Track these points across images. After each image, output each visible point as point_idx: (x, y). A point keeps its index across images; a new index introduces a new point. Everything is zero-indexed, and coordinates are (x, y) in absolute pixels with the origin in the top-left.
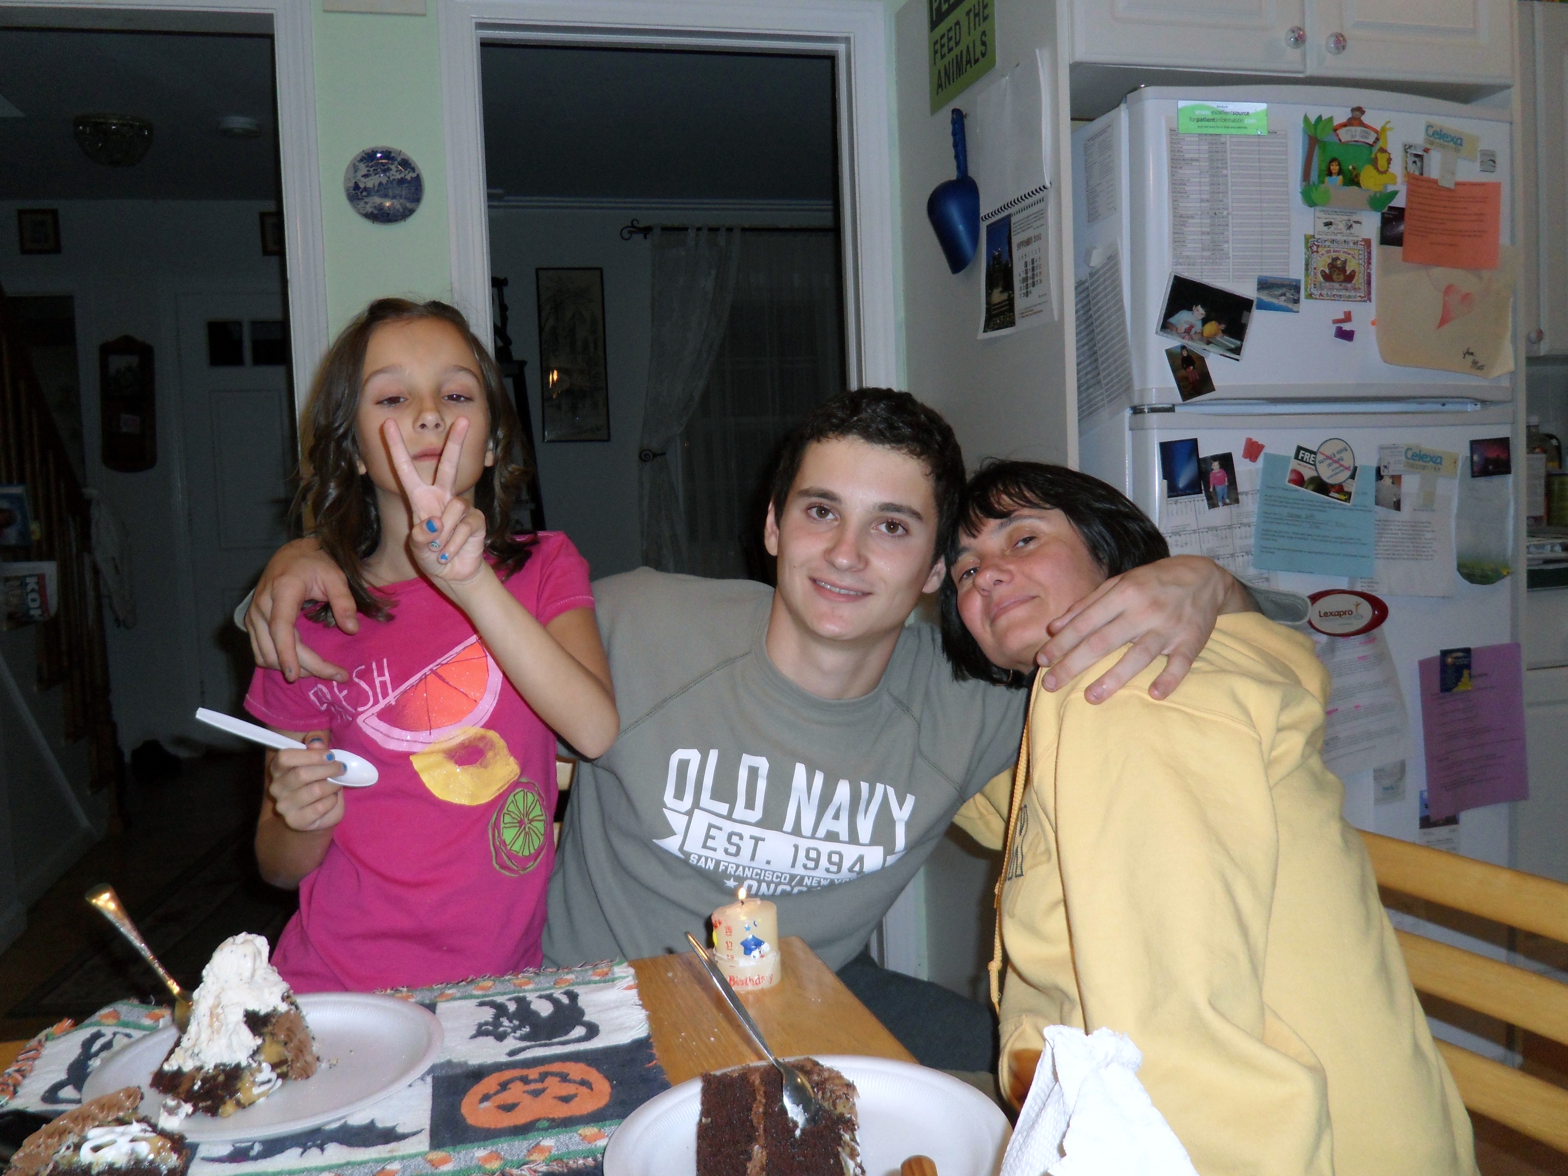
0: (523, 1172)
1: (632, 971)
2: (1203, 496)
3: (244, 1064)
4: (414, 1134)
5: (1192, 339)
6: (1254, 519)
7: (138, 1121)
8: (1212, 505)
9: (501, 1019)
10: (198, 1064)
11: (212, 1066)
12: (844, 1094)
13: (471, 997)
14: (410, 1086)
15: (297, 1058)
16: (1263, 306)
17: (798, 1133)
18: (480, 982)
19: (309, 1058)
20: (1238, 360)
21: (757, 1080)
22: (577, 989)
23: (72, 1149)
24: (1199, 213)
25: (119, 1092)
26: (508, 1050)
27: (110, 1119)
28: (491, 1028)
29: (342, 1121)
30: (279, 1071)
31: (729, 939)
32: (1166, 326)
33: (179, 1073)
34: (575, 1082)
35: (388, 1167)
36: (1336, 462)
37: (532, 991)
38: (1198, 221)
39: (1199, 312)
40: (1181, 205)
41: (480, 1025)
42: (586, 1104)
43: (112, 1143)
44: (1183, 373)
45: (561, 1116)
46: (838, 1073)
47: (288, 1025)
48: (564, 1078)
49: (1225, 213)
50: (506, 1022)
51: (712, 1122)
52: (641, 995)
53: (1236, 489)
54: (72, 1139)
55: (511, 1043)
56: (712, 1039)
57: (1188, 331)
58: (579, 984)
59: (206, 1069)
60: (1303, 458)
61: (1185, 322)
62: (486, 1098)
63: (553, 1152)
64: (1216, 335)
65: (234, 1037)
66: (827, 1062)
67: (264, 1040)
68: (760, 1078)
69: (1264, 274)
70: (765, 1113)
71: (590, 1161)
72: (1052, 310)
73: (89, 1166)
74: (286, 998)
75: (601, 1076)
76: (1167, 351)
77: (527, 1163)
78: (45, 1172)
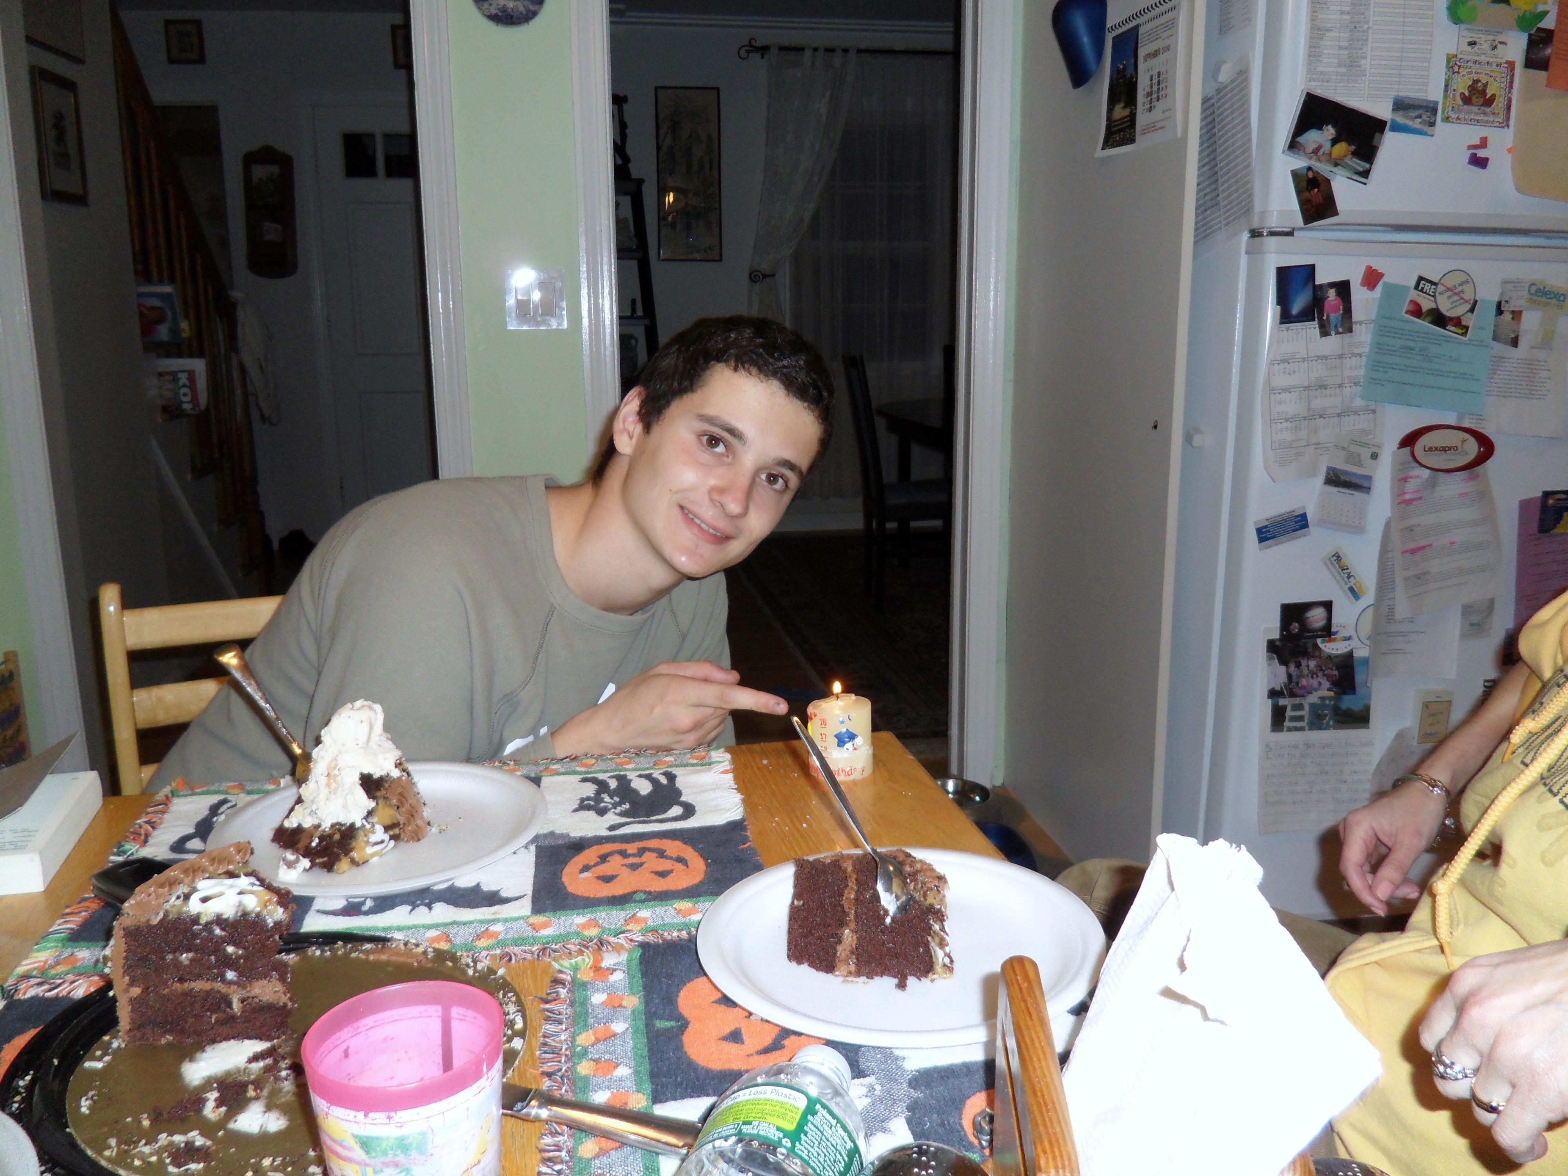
0: (620, 941)
1: (728, 756)
2: (1315, 324)
3: (358, 824)
4: (516, 899)
5: (1319, 160)
6: (1366, 350)
7: (246, 875)
8: (1325, 332)
9: (603, 795)
10: (316, 822)
11: (329, 825)
12: (935, 886)
13: (575, 773)
14: (514, 853)
15: (408, 822)
16: (1397, 128)
17: (888, 920)
19: (420, 822)
20: (1365, 184)
21: (849, 867)
22: (675, 771)
23: (182, 899)
24: (1338, 26)
25: (230, 846)
26: (608, 825)
27: (220, 872)
28: (592, 803)
29: (450, 883)
30: (391, 833)
31: (823, 731)
32: (1293, 146)
33: (299, 830)
34: (671, 858)
35: (491, 929)
36: (1456, 294)
37: (634, 770)
38: (1337, 35)
39: (1330, 131)
40: (1320, 16)
41: (583, 800)
42: (681, 880)
43: (221, 894)
44: (1306, 195)
45: (657, 890)
46: (930, 865)
47: (400, 790)
48: (661, 854)
49: (1366, 27)
50: (607, 799)
51: (803, 905)
52: (737, 779)
53: (1351, 317)
54: (183, 889)
55: (612, 818)
56: (805, 825)
57: (1316, 151)
58: (677, 766)
59: (323, 827)
60: (1423, 288)
61: (1314, 142)
62: (586, 868)
63: (649, 923)
64: (1345, 156)
65: (349, 797)
66: (919, 854)
67: (377, 804)
68: (854, 866)
69: (1401, 94)
70: (856, 900)
71: (684, 934)
72: (1176, 125)
73: (198, 916)
74: (398, 765)
75: (696, 854)
76: (1292, 171)
77: (623, 932)
78: (155, 921)
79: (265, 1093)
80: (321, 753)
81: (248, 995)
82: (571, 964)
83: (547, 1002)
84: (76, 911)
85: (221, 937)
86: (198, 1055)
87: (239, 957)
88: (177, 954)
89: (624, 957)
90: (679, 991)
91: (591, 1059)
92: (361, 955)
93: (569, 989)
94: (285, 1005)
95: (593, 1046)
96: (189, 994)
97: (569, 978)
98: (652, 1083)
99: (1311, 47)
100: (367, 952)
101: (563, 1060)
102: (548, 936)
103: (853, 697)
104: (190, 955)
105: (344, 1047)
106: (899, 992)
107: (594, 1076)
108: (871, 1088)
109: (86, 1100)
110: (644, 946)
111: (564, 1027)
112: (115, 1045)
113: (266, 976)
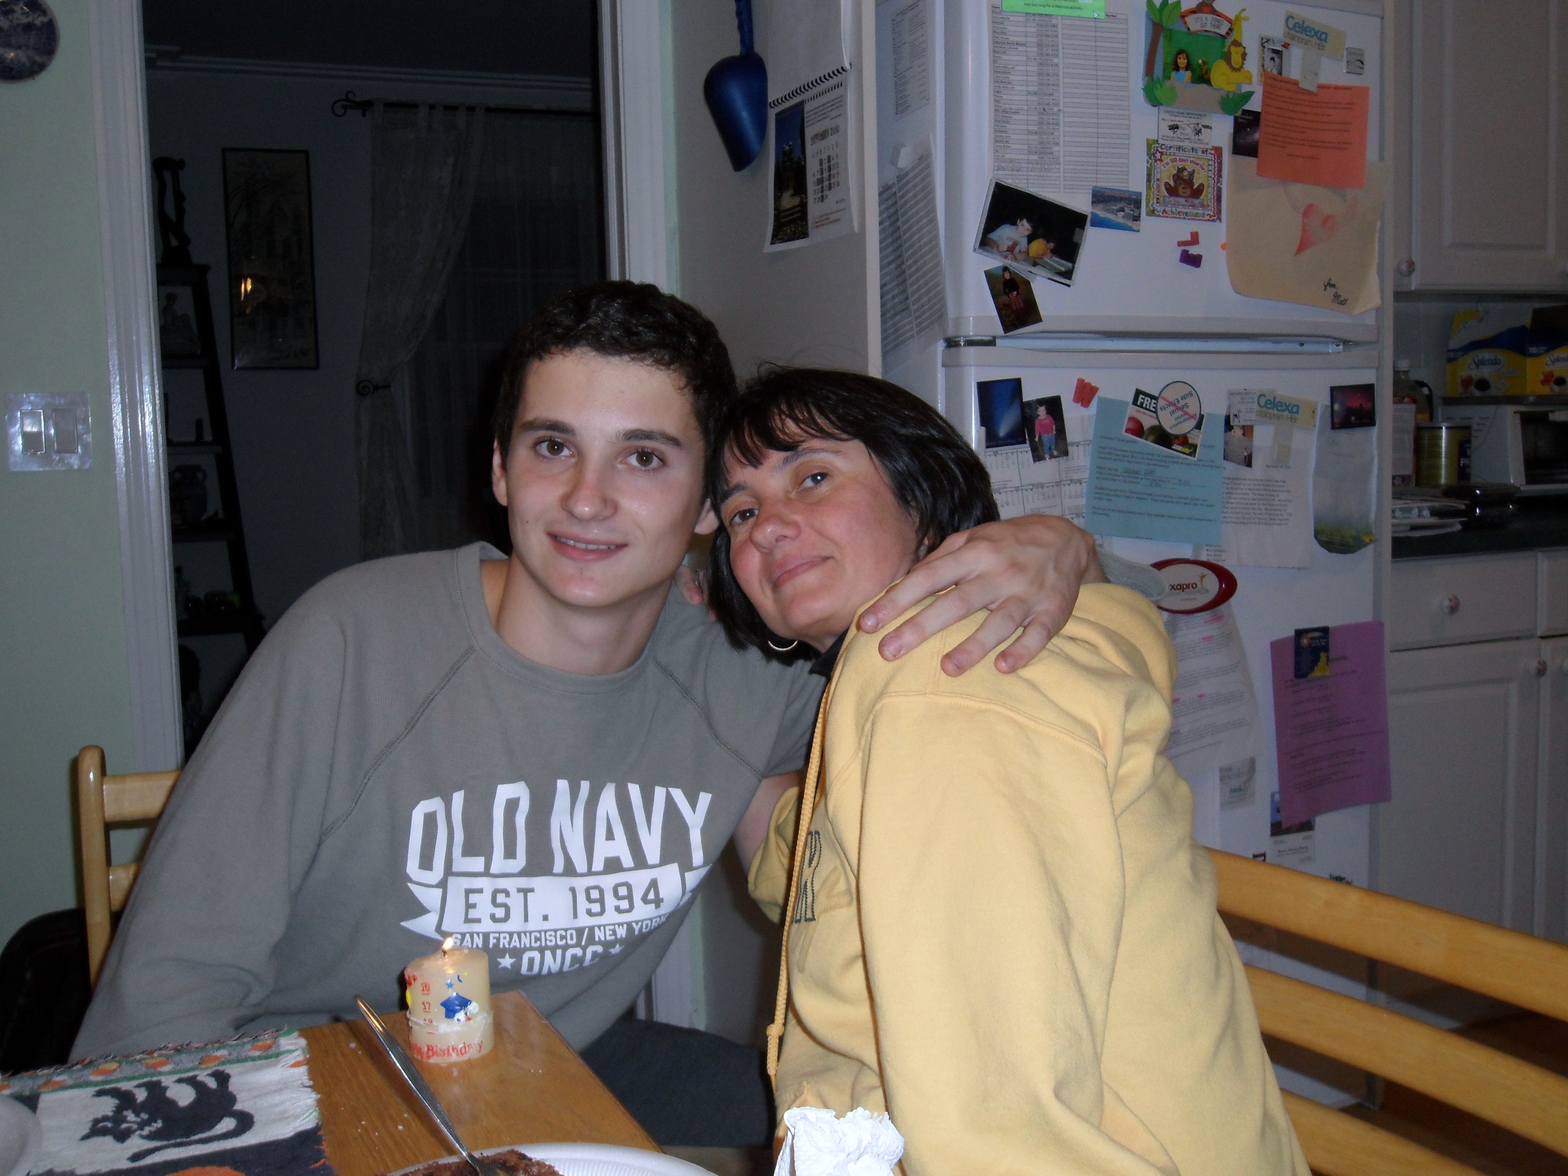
1: (303, 1042)
2: (1027, 447)
5: (1015, 259)
6: (1085, 475)
8: (1038, 457)
9: (125, 1113)
13: (88, 1084)
16: (1099, 223)
18: (100, 1064)
20: (1069, 286)
22: (229, 1069)
24: (1026, 108)
26: (130, 1153)
28: (109, 1125)
31: (426, 999)
32: (985, 243)
36: (1178, 409)
37: (171, 1073)
38: (1025, 117)
39: (1024, 227)
40: (1004, 97)
41: (96, 1121)
44: (1004, 299)
46: (550, 1167)
49: (1056, 109)
50: (131, 1116)
52: (312, 1074)
53: (1065, 438)
55: (136, 1143)
56: (400, 1127)
57: (1011, 249)
58: (231, 1062)
60: (1142, 403)
61: (1008, 238)
64: (1043, 255)
66: (536, 1153)
69: (1099, 184)
72: (851, 220)
76: (985, 272)
99: (996, 131)
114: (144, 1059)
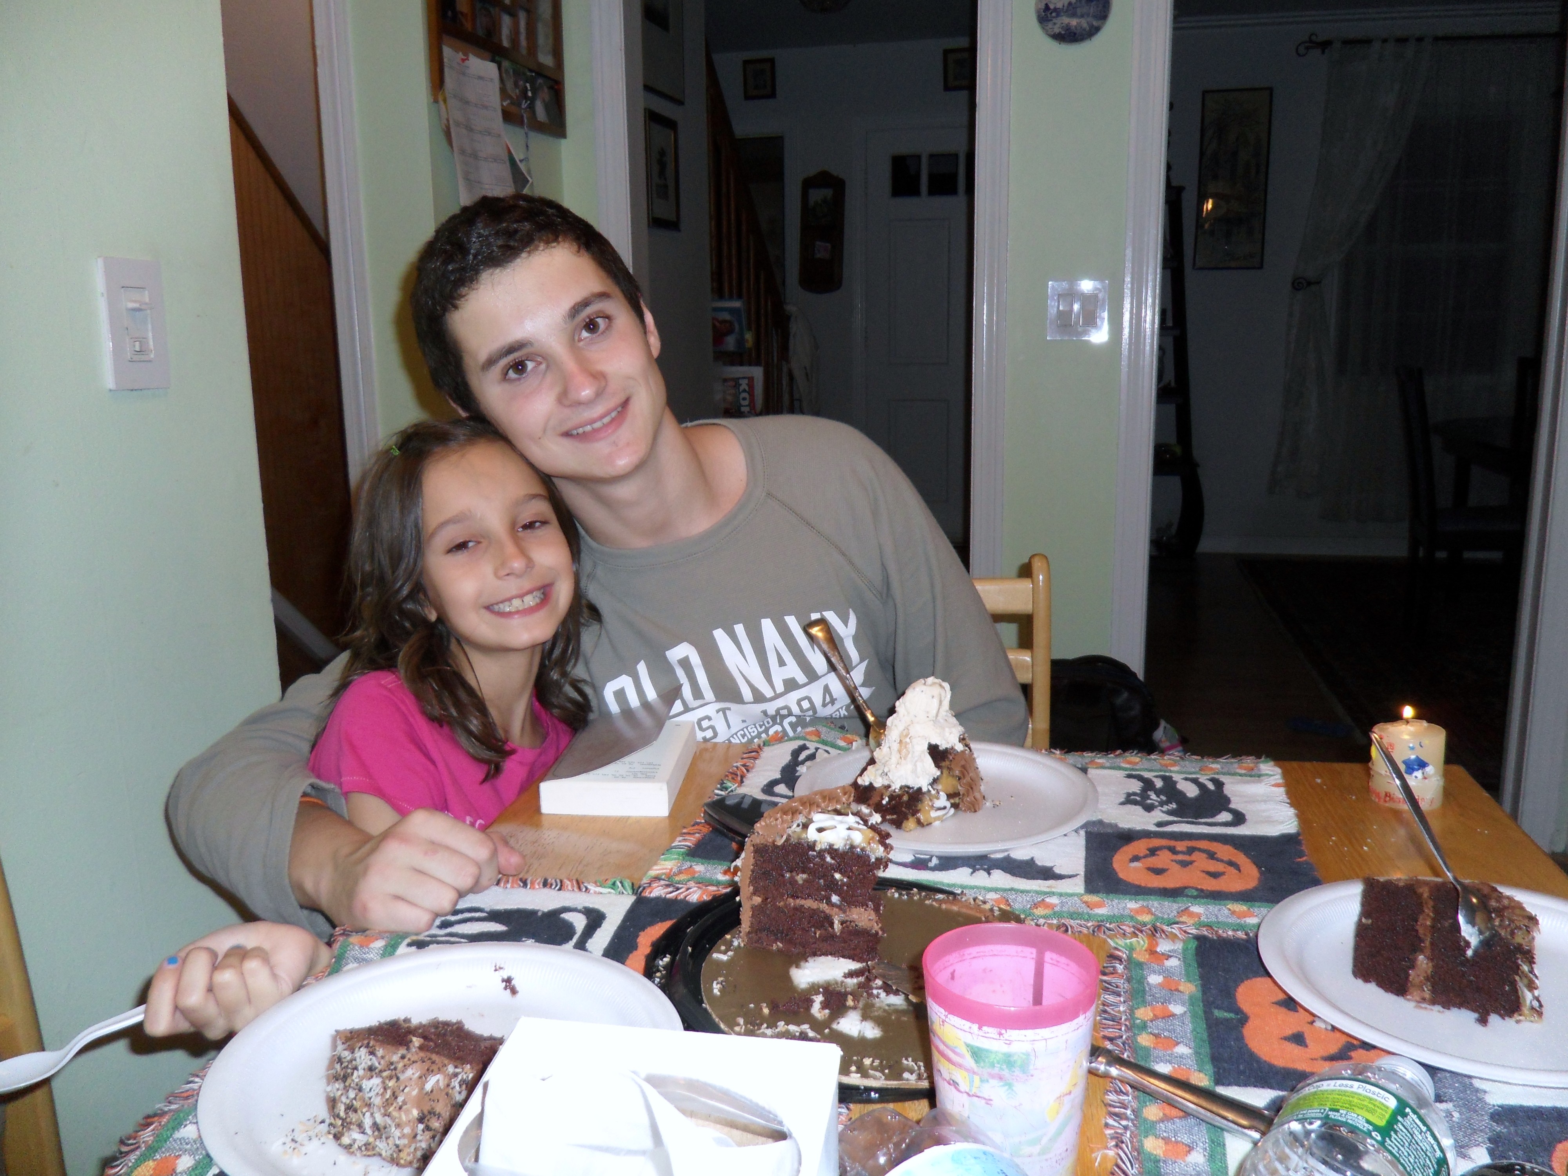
0: (1173, 930)
1: (1279, 770)
3: (925, 789)
4: (1070, 877)
7: (853, 814)
9: (1149, 793)
10: (886, 783)
11: (898, 787)
12: (1526, 926)
13: (1120, 768)
14: (1065, 835)
15: (968, 793)
17: (1470, 953)
18: (1127, 757)
19: (977, 795)
21: (1425, 892)
22: (1223, 778)
23: (801, 827)
25: (837, 788)
26: (1156, 821)
27: (830, 809)
28: (1138, 799)
29: (1006, 854)
30: (952, 801)
33: (871, 787)
34: (1222, 861)
35: (1047, 900)
37: (1178, 772)
41: (1129, 795)
42: (1233, 883)
43: (833, 828)
45: (1209, 889)
46: (1519, 904)
47: (963, 763)
48: (1212, 856)
50: (1153, 796)
51: (1372, 924)
52: (1288, 793)
54: (801, 819)
55: (1158, 815)
56: (1365, 848)
58: (1224, 774)
59: (893, 788)
62: (1136, 858)
63: (1202, 919)
65: (919, 764)
66: (1505, 890)
67: (942, 773)
68: (1431, 892)
70: (1433, 927)
71: (1241, 935)
73: (815, 842)
74: (962, 740)
75: (1248, 860)
77: (1177, 923)
78: (780, 842)
79: (861, 1005)
80: (896, 722)
81: (847, 918)
82: (1126, 944)
83: (1104, 974)
84: (692, 832)
85: (831, 865)
86: (802, 964)
87: (844, 884)
88: (794, 874)
89: (1179, 946)
90: (1237, 986)
91: (1151, 1033)
92: (934, 903)
93: (1125, 966)
94: (877, 933)
95: (1152, 1021)
96: (799, 909)
97: (1124, 956)
98: (1214, 1066)
100: (940, 901)
101: (1123, 1029)
102: (1102, 915)
103: (1425, 724)
104: (805, 876)
105: (950, 970)
106: (1479, 1028)
107: (1154, 1048)
108: (1449, 1115)
109: (717, 983)
110: (1199, 938)
111: (1122, 999)
112: (736, 943)
113: (864, 905)
114: (1158, 759)
